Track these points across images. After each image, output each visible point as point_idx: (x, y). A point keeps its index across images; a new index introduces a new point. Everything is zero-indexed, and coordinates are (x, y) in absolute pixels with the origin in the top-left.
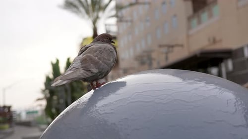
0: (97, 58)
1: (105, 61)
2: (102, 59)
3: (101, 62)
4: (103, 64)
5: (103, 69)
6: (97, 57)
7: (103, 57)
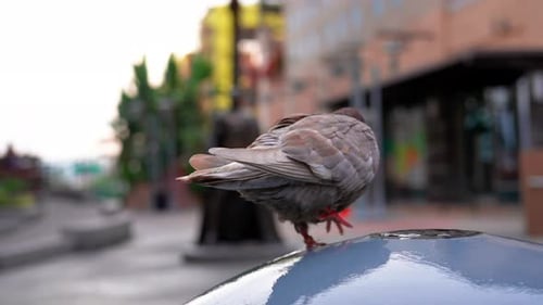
0: (329, 141)
1: (353, 154)
2: (346, 148)
3: (340, 153)
4: (346, 160)
5: (344, 175)
6: (331, 138)
7: (348, 144)
